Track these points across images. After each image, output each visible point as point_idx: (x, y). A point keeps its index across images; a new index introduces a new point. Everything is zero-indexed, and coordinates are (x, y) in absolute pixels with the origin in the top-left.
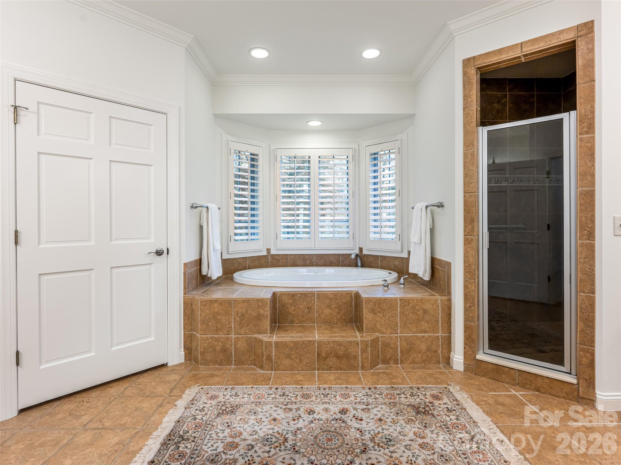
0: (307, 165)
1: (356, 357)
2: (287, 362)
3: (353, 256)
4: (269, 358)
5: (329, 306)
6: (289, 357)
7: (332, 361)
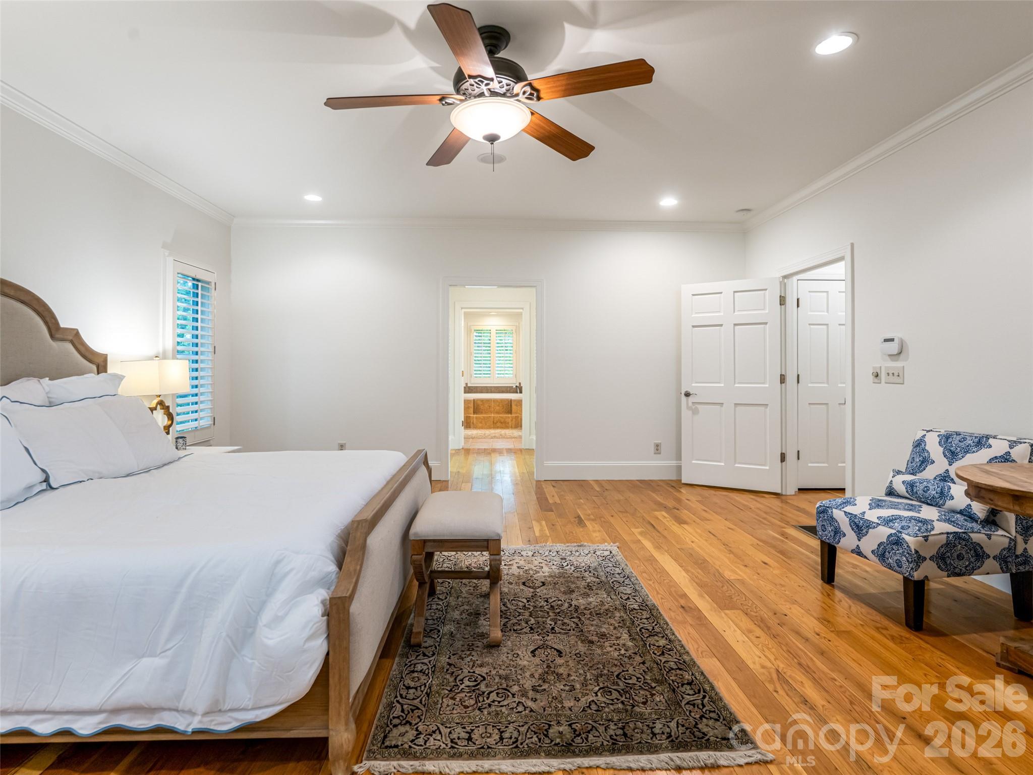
0: (489, 335)
1: (508, 423)
2: (480, 425)
3: (514, 387)
4: (473, 423)
5: (499, 406)
6: (481, 423)
7: (499, 424)
